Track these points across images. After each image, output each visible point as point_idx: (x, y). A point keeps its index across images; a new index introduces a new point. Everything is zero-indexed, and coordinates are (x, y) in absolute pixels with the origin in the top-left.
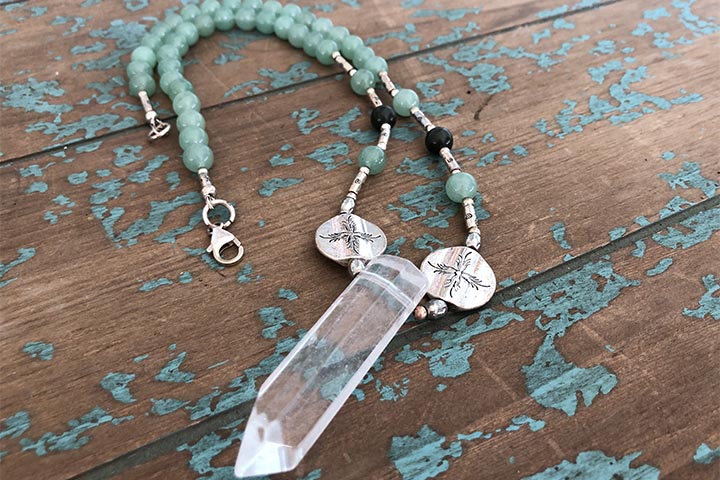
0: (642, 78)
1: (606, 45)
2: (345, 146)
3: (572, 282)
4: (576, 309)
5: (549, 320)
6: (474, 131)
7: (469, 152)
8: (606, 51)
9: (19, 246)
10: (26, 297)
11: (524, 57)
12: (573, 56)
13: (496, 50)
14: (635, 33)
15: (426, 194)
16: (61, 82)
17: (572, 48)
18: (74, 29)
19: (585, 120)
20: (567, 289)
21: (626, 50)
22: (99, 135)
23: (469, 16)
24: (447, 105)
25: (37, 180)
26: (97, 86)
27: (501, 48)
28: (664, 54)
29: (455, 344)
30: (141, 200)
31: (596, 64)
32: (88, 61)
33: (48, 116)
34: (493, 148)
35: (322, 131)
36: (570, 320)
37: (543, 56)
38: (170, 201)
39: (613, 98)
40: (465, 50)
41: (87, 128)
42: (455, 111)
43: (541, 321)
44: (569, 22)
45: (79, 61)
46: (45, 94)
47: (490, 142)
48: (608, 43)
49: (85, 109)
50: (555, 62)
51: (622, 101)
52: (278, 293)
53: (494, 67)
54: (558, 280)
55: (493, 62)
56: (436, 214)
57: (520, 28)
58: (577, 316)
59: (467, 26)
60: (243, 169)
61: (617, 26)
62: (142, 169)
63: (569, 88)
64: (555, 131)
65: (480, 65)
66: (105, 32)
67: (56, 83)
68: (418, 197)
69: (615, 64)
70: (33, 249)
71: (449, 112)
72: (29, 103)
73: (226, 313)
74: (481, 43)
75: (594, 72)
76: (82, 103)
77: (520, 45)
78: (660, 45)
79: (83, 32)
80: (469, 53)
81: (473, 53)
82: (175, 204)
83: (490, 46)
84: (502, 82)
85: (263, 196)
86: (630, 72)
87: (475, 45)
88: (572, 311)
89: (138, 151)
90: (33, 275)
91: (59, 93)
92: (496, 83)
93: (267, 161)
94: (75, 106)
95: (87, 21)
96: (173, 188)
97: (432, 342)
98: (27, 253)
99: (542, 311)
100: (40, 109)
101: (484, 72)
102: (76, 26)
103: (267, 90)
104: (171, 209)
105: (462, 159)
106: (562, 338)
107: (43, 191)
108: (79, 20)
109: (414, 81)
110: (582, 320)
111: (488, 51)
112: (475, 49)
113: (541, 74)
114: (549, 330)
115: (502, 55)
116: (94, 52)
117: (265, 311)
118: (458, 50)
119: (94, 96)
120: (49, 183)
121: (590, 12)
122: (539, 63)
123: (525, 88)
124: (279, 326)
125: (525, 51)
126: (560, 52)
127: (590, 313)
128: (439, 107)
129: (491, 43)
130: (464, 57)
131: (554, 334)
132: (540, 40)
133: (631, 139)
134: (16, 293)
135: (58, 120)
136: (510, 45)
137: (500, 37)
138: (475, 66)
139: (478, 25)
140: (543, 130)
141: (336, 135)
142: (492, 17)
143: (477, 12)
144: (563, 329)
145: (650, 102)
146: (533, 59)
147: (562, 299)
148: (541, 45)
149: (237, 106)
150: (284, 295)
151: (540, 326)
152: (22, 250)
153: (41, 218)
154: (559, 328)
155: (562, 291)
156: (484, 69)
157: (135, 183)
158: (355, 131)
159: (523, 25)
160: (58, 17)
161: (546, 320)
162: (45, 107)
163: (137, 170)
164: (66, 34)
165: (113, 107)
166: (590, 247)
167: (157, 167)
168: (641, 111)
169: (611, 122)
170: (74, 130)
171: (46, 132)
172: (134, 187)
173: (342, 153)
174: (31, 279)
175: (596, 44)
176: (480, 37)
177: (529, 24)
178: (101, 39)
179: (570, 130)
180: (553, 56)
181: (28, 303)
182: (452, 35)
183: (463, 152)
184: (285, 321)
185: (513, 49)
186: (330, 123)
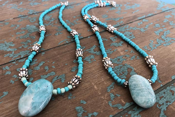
0: (169, 33)
1: (157, 25)
2: (93, 56)
3: (165, 93)
4: (167, 101)
5: (161, 105)
6: (128, 50)
7: (128, 56)
8: (158, 27)
9: (3, 91)
10: (6, 108)
11: (137, 29)
12: (149, 28)
13: (129, 28)
14: (164, 22)
15: (118, 68)
16: (13, 42)
17: (149, 26)
18: (17, 28)
19: (157, 45)
20: (163, 95)
21: (163, 26)
22: (25, 56)
23: (120, 19)
24: (119, 43)
25: (8, 70)
26: (23, 43)
27: (130, 27)
28: (173, 27)
29: (135, 115)
30: (38, 75)
31: (156, 30)
32: (21, 36)
33: (10, 52)
34: (134, 55)
35: (86, 52)
36: (167, 105)
37: (142, 29)
38: (46, 75)
39: (163, 39)
40: (121, 28)
41: (21, 55)
42: (122, 45)
43: (159, 106)
44: (146, 20)
45: (18, 36)
46: (9, 46)
47: (133, 53)
48: (158, 25)
49: (20, 49)
50: (146, 30)
51: (165, 40)
52: (80, 102)
53: (130, 32)
54: (160, 93)
55: (129, 31)
56: (122, 74)
57: (134, 22)
58: (169, 104)
59: (120, 22)
60: (66, 64)
61: (159, 20)
62: (37, 66)
63: (150, 37)
64: (150, 49)
65: (126, 32)
66: (25, 28)
67: (12, 43)
68: (116, 70)
69: (161, 30)
70: (7, 92)
71: (120, 45)
72: (5, 49)
73: (66, 109)
74: (125, 26)
75: (156, 32)
76: (20, 48)
77: (135, 26)
78: (171, 24)
79: (19, 28)
80: (122, 29)
81: (123, 29)
82: (48, 76)
83: (127, 27)
84: (132, 36)
85: (72, 72)
86: (165, 32)
87: (124, 27)
88: (167, 102)
89: (36, 61)
90: (8, 100)
91: (13, 45)
92: (131, 37)
93: (72, 61)
94: (18, 49)
95: (20, 25)
96: (47, 71)
97: (128, 115)
98: (5, 93)
99: (158, 103)
100: (8, 50)
101: (127, 34)
102: (17, 27)
103: (70, 42)
104: (47, 77)
105: (126, 58)
106: (166, 111)
107: (9, 74)
108: (18, 26)
109: (109, 37)
110: (170, 105)
111: (127, 28)
112: (124, 28)
113: (142, 34)
114: (161, 108)
115: (131, 29)
116: (22, 34)
117: (78, 108)
118: (119, 29)
119: (23, 46)
120: (11, 71)
121: (151, 17)
122: (141, 31)
123: (139, 38)
124: (82, 113)
125: (137, 28)
126: (146, 28)
127: (172, 102)
128: (117, 44)
129: (128, 26)
130: (121, 30)
131: (163, 110)
132: (140, 25)
133: (170, 50)
134: (2, 106)
135: (13, 53)
136: (133, 26)
137: (129, 24)
138: (124, 32)
139: (123, 22)
140: (146, 49)
141: (90, 53)
142: (126, 19)
143: (122, 18)
144: (165, 108)
145: (173, 40)
146: (139, 30)
147: (163, 98)
148: (140, 26)
149: (62, 46)
150: (82, 102)
151: (159, 108)
152: (4, 92)
153: (9, 82)
154: (164, 108)
155: (162, 96)
156: (127, 33)
157: (36, 70)
158: (95, 52)
159: (135, 21)
160: (12, 25)
161: (160, 105)
162: (10, 49)
163: (36, 66)
164: (15, 29)
165: (28, 49)
166: (167, 82)
167: (42, 65)
168: (171, 42)
169: (164, 46)
170: (18, 55)
171: (10, 57)
172: (36, 71)
173: (92, 58)
174: (7, 101)
175: (155, 25)
176: (124, 25)
177: (136, 21)
178: (24, 30)
179: (153, 48)
180: (145, 29)
181: (6, 109)
182: (117, 24)
183: (126, 56)
184: (83, 111)
185: (134, 27)
186: (88, 50)
